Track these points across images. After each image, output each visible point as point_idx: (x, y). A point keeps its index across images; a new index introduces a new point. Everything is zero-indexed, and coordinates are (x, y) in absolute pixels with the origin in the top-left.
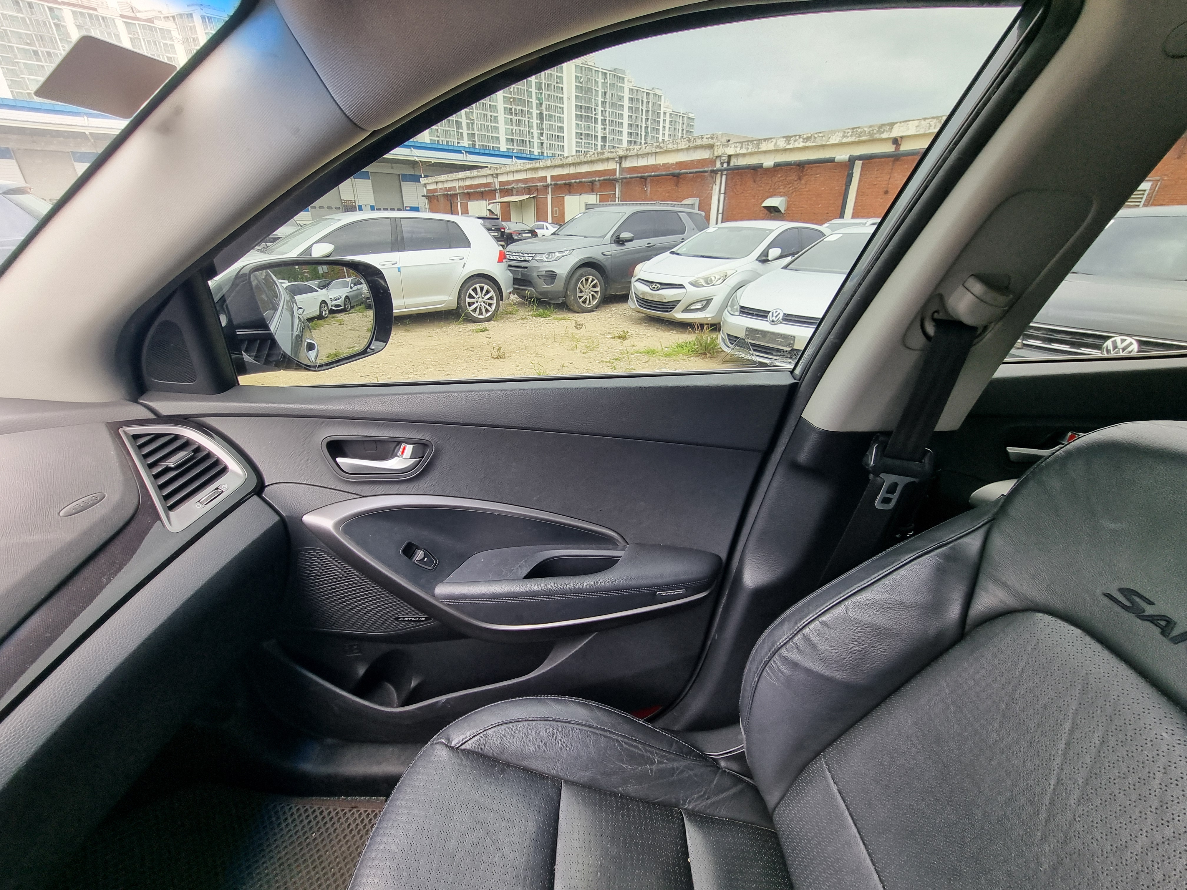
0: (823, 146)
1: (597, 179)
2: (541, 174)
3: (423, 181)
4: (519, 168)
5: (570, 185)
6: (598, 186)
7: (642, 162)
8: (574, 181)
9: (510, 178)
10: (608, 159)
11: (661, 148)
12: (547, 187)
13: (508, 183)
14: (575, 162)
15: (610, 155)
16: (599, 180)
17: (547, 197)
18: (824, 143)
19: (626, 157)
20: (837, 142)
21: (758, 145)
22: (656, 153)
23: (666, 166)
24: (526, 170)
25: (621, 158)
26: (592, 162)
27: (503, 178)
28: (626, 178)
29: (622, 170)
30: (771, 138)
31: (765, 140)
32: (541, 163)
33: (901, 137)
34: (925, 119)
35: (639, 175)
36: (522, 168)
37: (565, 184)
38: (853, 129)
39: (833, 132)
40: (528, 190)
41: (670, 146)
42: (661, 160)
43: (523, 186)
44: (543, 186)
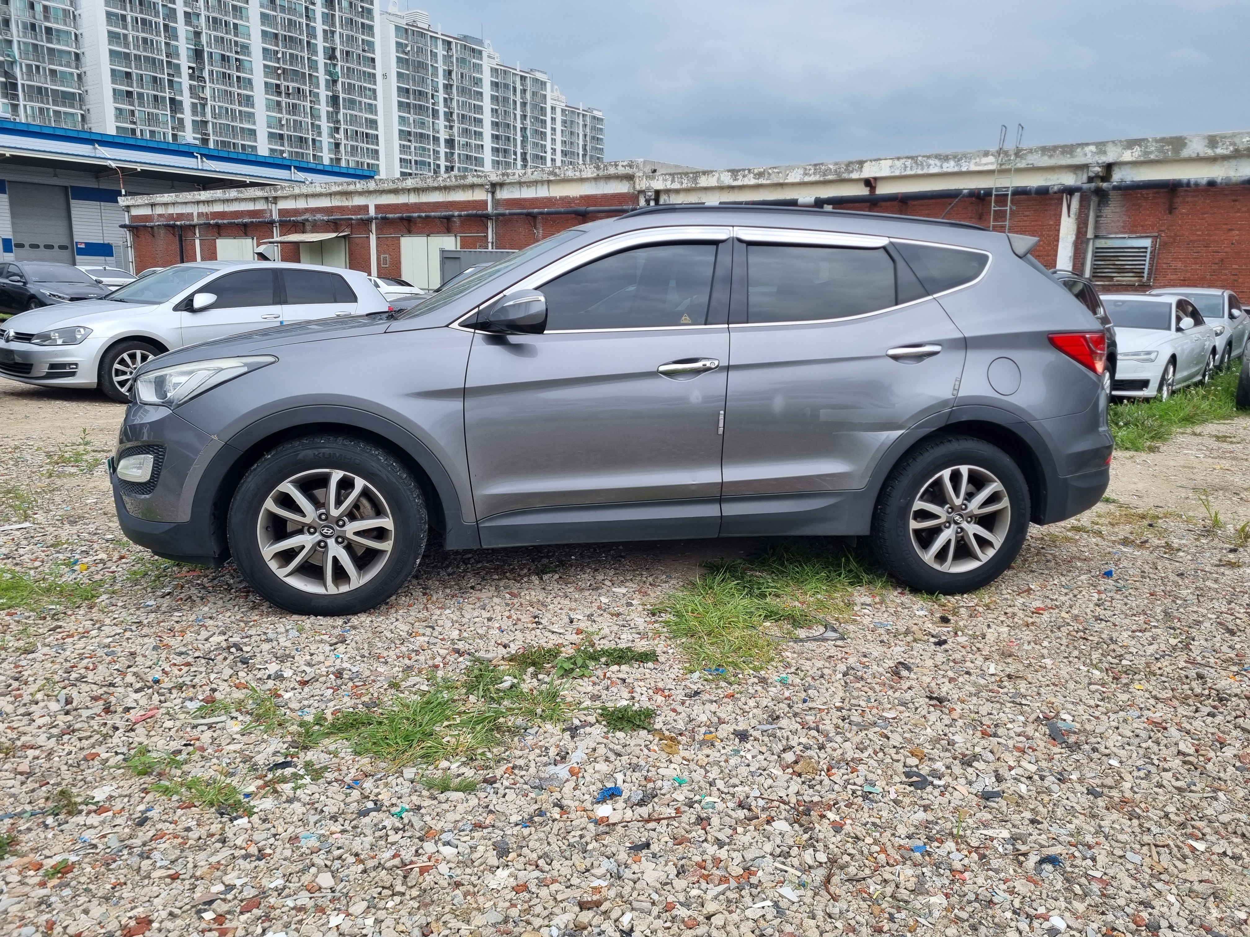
0: (781, 185)
1: (456, 213)
2: (358, 201)
3: (123, 201)
4: (318, 190)
5: (409, 220)
6: (458, 224)
7: (528, 193)
8: (416, 215)
9: (301, 204)
10: (473, 186)
11: (555, 175)
12: (370, 220)
13: (296, 212)
14: (418, 186)
15: (476, 181)
16: (460, 216)
17: (368, 238)
18: (781, 181)
19: (502, 185)
20: (797, 180)
21: (695, 179)
22: (549, 181)
23: (565, 200)
24: (330, 194)
25: (494, 185)
26: (446, 188)
27: (283, 205)
28: (503, 215)
29: (497, 203)
30: (712, 172)
31: (704, 173)
32: (358, 186)
33: (875, 179)
34: (898, 159)
35: (525, 211)
36: (323, 191)
37: (402, 219)
38: (815, 165)
39: (792, 168)
40: (334, 225)
41: (570, 174)
42: (558, 192)
43: (325, 218)
44: (362, 220)
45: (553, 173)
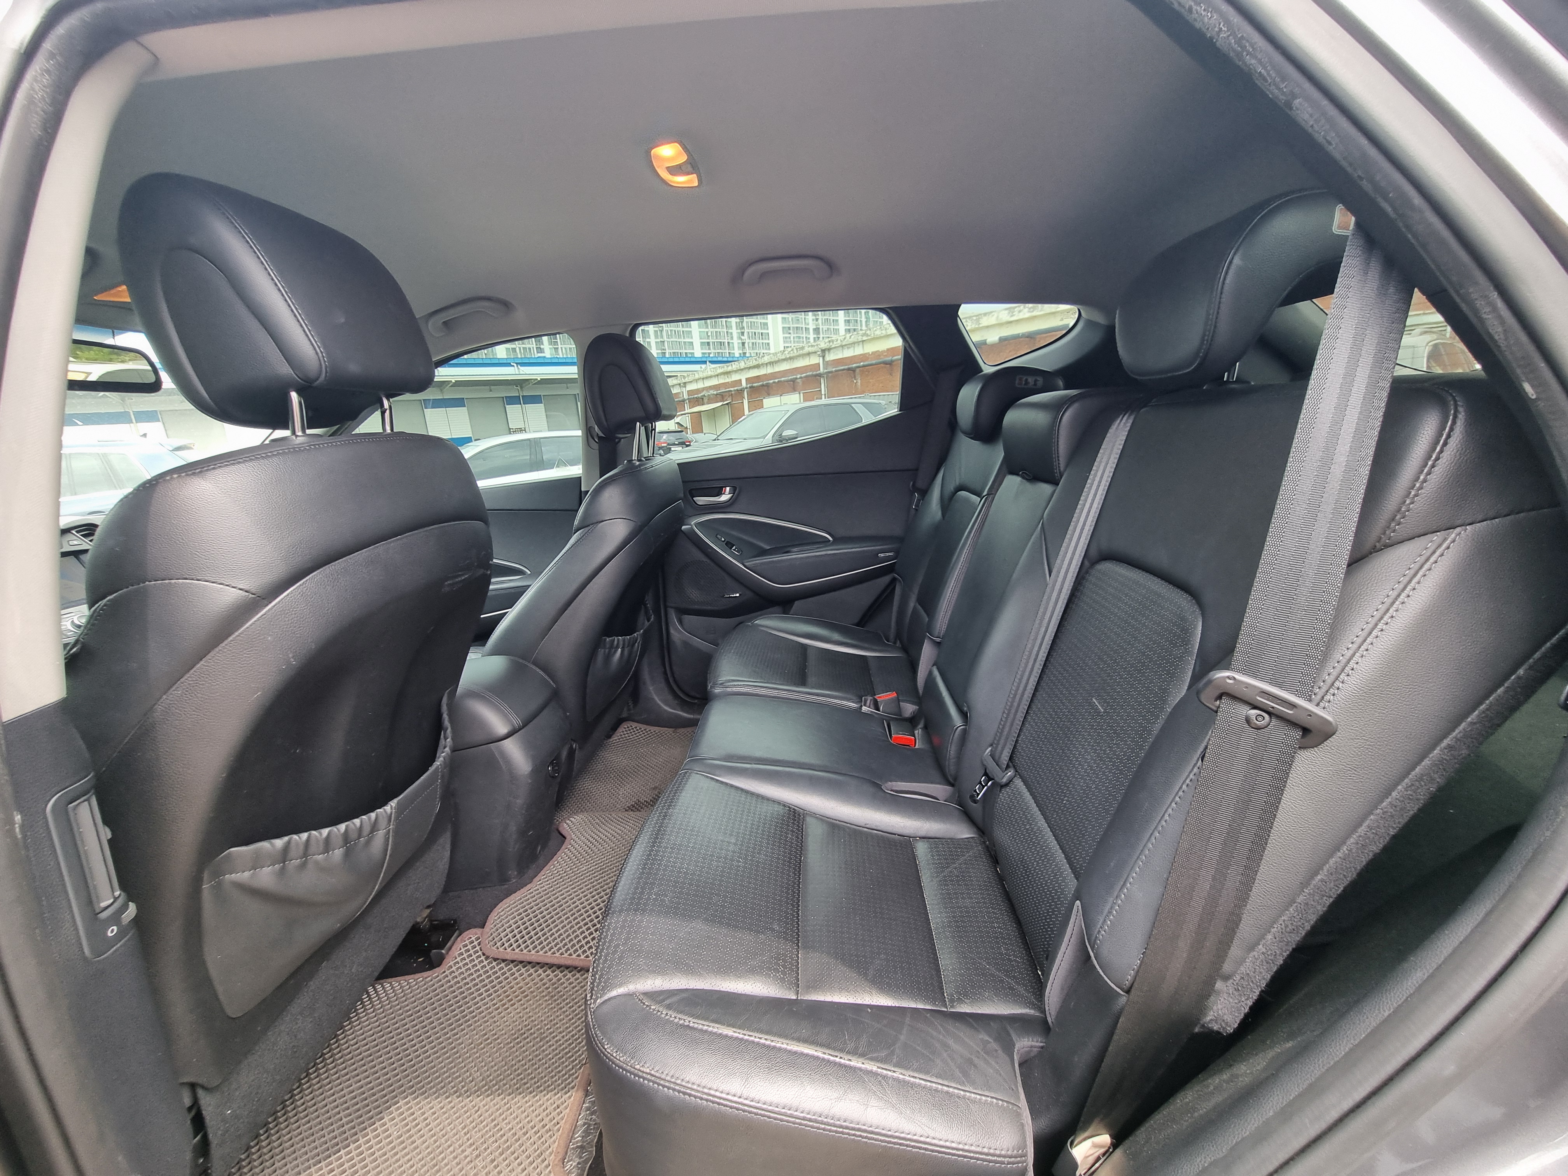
1: (798, 376)
2: (735, 377)
4: (710, 373)
5: (767, 385)
6: (801, 384)
7: (848, 353)
8: (772, 381)
9: (700, 385)
10: (809, 354)
11: (868, 335)
12: (742, 390)
13: (698, 391)
14: (772, 360)
15: (811, 349)
16: (801, 378)
17: (743, 402)
19: (829, 350)
21: (978, 321)
22: (863, 341)
23: (876, 354)
24: (718, 375)
25: (823, 351)
26: (791, 359)
27: (690, 387)
28: (831, 372)
29: (827, 364)
30: (992, 312)
31: (985, 314)
32: (734, 366)
35: (846, 367)
36: (713, 374)
37: (763, 386)
40: (721, 397)
41: (878, 333)
42: (870, 349)
43: (715, 393)
44: (737, 390)
45: (865, 334)
